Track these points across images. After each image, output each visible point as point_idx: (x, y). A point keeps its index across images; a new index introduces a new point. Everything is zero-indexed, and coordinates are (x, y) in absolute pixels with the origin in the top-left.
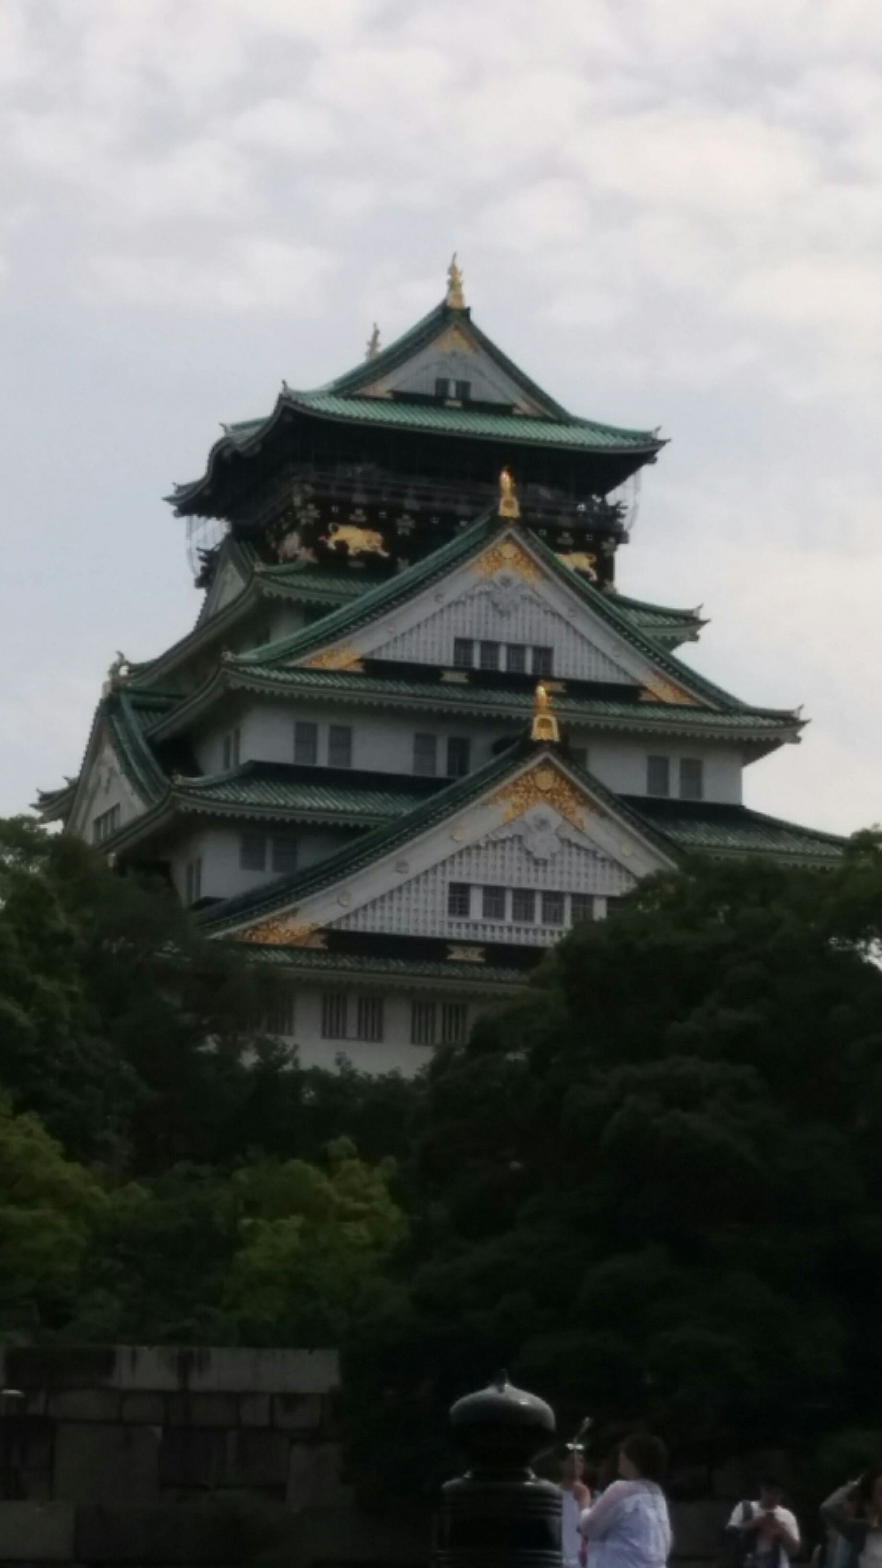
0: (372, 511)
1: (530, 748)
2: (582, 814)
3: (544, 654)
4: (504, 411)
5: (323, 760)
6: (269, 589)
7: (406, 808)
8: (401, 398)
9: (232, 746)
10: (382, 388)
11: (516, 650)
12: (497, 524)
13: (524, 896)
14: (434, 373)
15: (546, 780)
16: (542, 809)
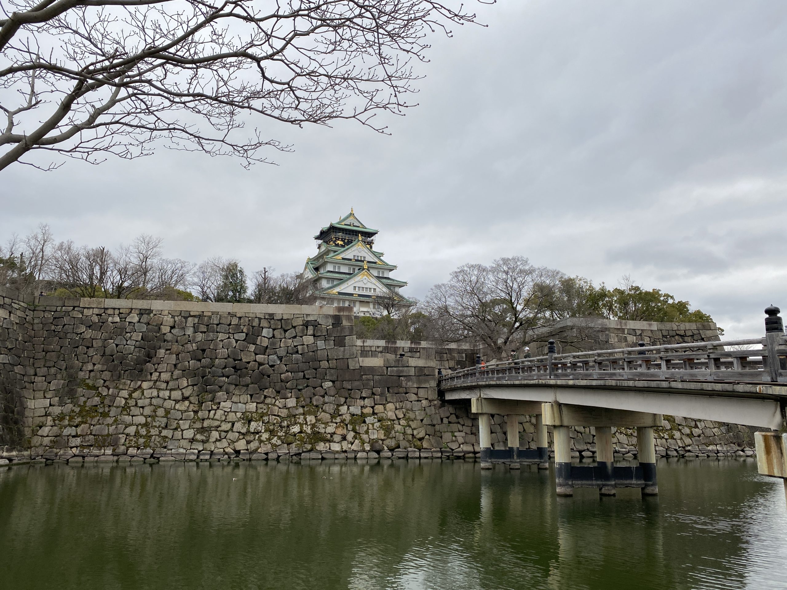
0: (342, 239)
1: (364, 269)
2: (370, 278)
3: (364, 257)
4: (359, 227)
5: (337, 271)
6: (329, 249)
7: (348, 276)
8: (345, 225)
9: (325, 269)
10: (343, 223)
11: (361, 257)
12: (359, 241)
13: (363, 288)
14: (350, 222)
15: (366, 273)
16: (365, 277)
